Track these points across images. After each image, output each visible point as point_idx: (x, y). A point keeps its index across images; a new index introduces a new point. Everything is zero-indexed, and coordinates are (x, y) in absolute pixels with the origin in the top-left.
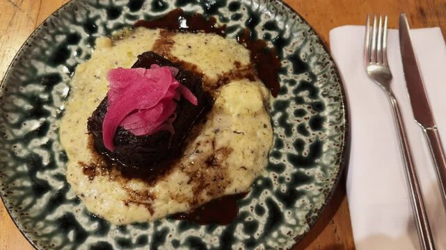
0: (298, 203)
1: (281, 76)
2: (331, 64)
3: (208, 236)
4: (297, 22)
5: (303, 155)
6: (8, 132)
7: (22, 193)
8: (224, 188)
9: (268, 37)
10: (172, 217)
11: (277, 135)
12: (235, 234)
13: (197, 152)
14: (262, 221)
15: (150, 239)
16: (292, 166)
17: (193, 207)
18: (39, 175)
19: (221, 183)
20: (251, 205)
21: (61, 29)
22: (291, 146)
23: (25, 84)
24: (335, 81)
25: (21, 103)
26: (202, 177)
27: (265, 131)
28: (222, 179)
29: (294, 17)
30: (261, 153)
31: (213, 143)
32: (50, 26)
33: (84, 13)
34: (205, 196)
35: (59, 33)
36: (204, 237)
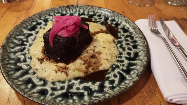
0: (132, 73)
1: (119, 34)
2: (137, 28)
3: (93, 86)
4: (123, 18)
5: (131, 57)
6: (8, 49)
7: (10, 69)
8: (99, 67)
9: (112, 23)
10: (76, 79)
11: (119, 51)
12: (105, 85)
13: (87, 52)
14: (117, 80)
15: (66, 87)
16: (127, 61)
17: (85, 74)
18: (18, 64)
19: (97, 65)
20: (111, 74)
21: (35, 20)
22: (126, 54)
23: (18, 35)
24: (140, 32)
25: (15, 41)
26: (89, 62)
27: (114, 48)
28: (98, 63)
29: (121, 16)
30: (113, 55)
31: (94, 50)
32: (31, 18)
33: (44, 16)
34: (91, 70)
35: (34, 22)
36: (91, 86)
